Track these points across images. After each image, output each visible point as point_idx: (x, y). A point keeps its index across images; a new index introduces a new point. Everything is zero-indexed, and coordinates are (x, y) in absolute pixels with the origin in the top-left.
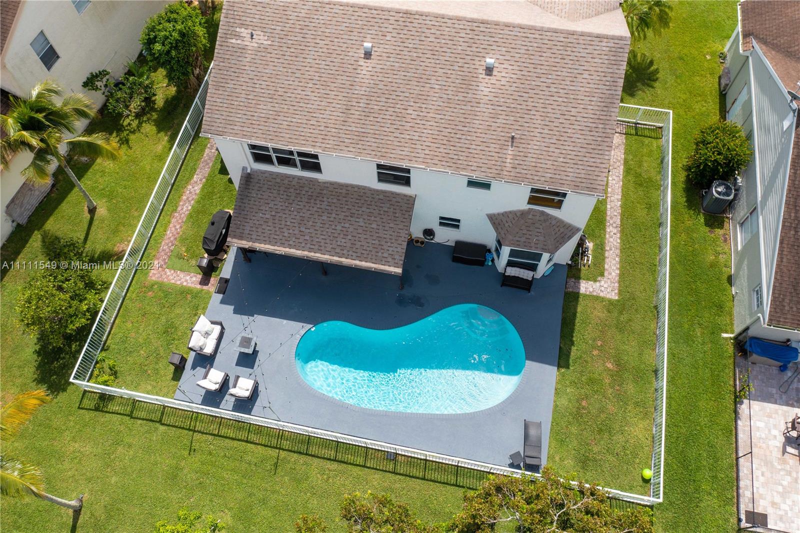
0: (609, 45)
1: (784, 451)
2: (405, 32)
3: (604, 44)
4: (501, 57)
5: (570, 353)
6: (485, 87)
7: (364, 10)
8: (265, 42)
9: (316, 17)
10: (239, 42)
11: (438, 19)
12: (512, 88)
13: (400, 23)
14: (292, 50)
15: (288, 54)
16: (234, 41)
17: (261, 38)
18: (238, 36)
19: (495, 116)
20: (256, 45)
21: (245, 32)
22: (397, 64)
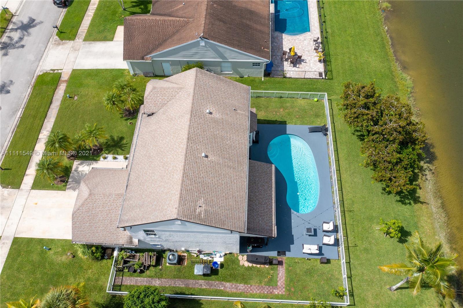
0: (199, 74)
2: (196, 141)
3: (199, 76)
4: (205, 108)
5: (280, 121)
6: (217, 115)
7: (187, 156)
8: (202, 200)
9: (190, 177)
10: (203, 213)
11: (191, 128)
12: (216, 106)
13: (193, 142)
14: (205, 188)
15: (207, 190)
16: (202, 216)
17: (201, 202)
18: (200, 214)
19: (227, 114)
20: (204, 205)
21: (198, 210)
22: (210, 146)
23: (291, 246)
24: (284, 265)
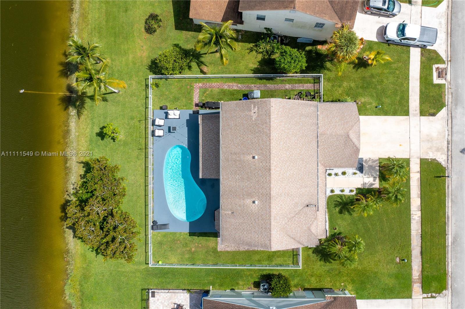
0: (268, 243)
1: (175, 304)
2: (263, 170)
4: (259, 206)
5: (195, 236)
6: (249, 201)
7: (269, 153)
8: (253, 118)
9: (265, 135)
10: (252, 108)
11: (269, 181)
12: (250, 211)
13: (266, 167)
14: (252, 129)
16: (252, 106)
17: (254, 116)
18: (254, 107)
19: (240, 206)
20: (252, 115)
21: (256, 109)
22: (252, 169)
23: (188, 118)
24: (194, 104)
